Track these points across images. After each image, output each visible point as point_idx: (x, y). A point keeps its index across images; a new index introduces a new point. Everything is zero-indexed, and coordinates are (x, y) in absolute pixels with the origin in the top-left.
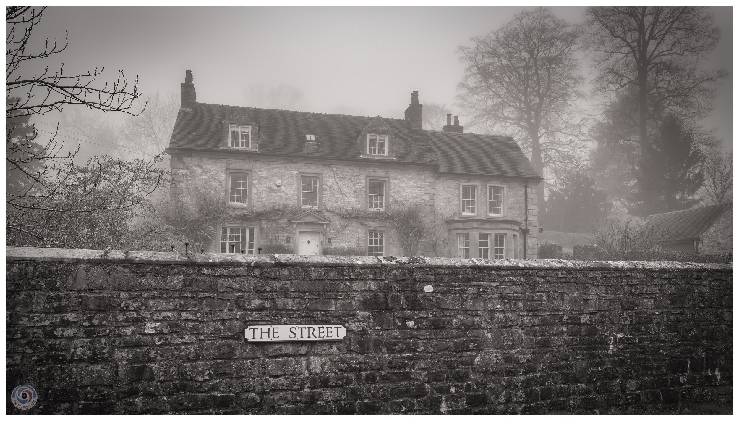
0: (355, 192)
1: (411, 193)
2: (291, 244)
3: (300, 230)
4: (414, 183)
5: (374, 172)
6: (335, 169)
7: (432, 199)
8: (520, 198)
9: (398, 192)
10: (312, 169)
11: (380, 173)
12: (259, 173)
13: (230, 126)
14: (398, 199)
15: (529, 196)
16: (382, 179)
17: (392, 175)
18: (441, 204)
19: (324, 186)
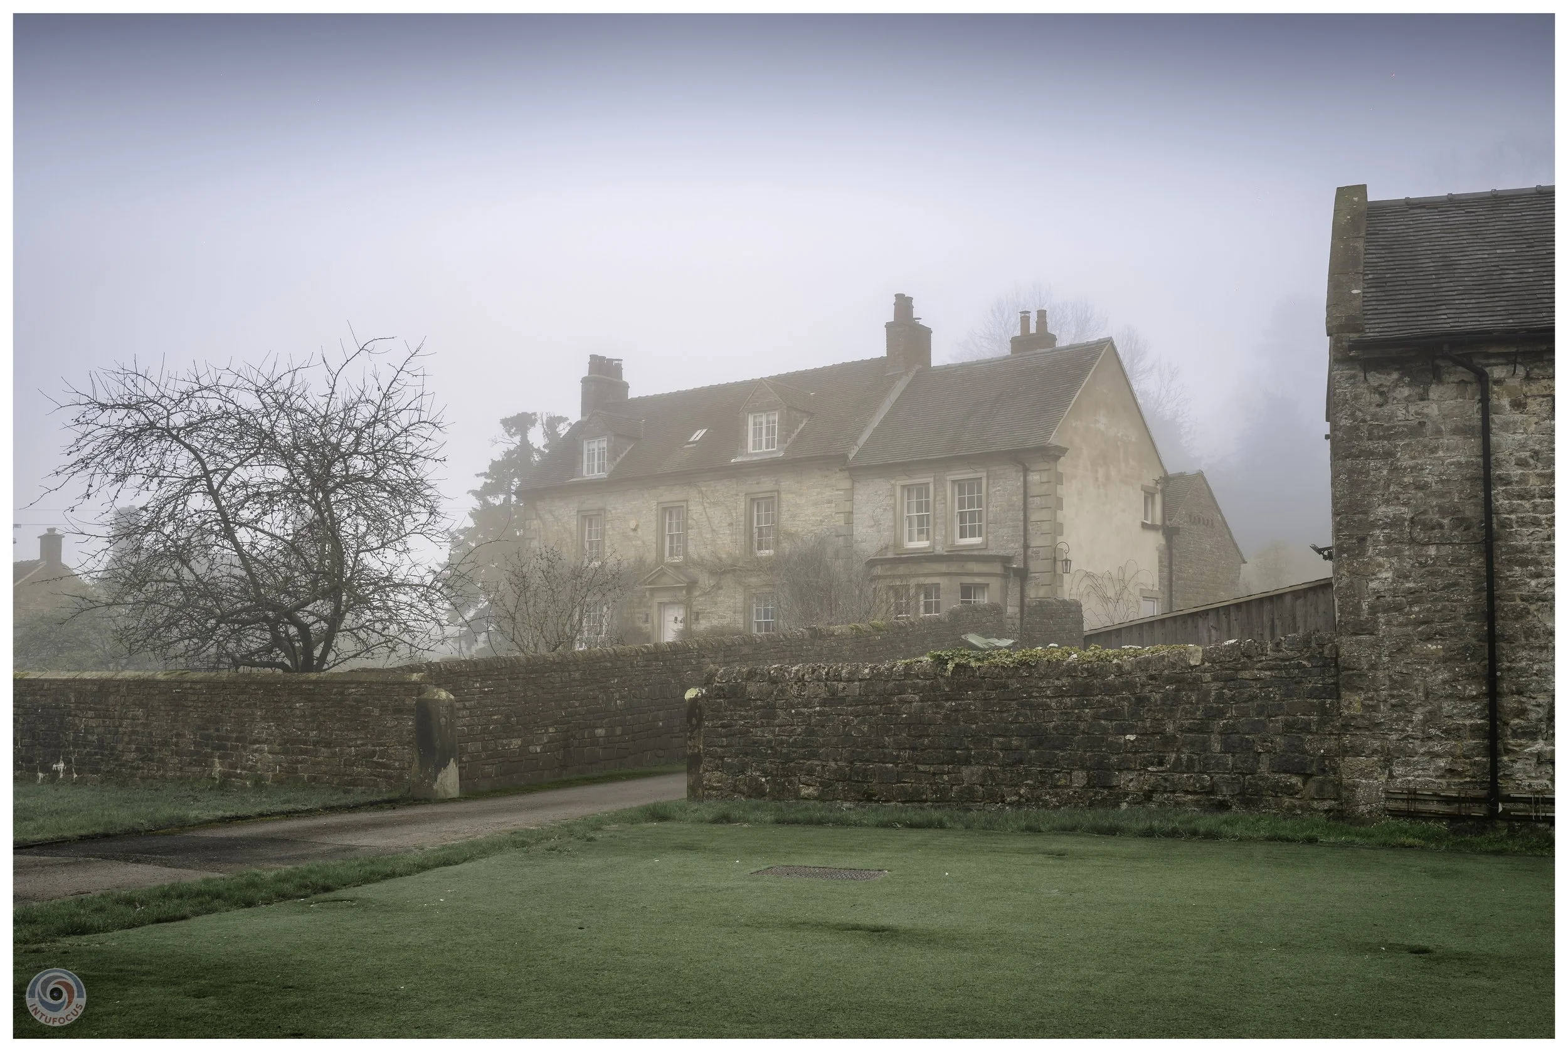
0: (731, 524)
1: (814, 514)
2: (649, 625)
3: (659, 600)
4: (818, 494)
5: (758, 483)
6: (704, 489)
7: (849, 522)
8: (1014, 498)
9: (793, 517)
10: (672, 495)
11: (767, 484)
12: (613, 512)
13: (585, 443)
14: (793, 530)
15: (1034, 490)
16: (768, 495)
17: (785, 484)
18: (864, 531)
19: (690, 521)
